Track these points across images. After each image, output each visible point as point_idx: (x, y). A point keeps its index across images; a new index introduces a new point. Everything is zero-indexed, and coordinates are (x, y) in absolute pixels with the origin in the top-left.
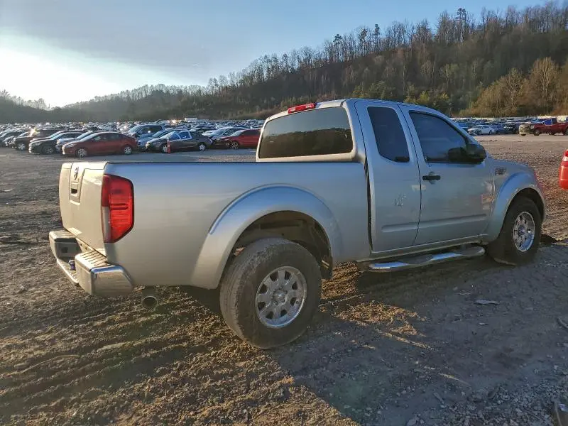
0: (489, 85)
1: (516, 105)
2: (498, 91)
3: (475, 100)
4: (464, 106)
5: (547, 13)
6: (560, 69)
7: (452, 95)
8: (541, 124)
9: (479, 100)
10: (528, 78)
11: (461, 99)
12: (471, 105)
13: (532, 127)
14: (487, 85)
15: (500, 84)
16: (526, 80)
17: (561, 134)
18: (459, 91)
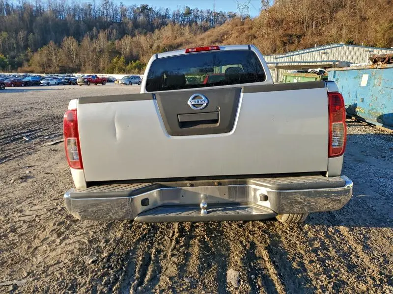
0: (36, 50)
1: (58, 66)
2: (44, 55)
3: (28, 61)
4: (20, 65)
5: (63, 7)
6: (79, 45)
7: (8, 56)
8: (90, 79)
9: (31, 60)
10: (62, 48)
11: (16, 59)
12: (26, 64)
13: (86, 80)
14: (35, 50)
15: (44, 50)
16: (60, 50)
17: (101, 84)
18: (12, 53)
